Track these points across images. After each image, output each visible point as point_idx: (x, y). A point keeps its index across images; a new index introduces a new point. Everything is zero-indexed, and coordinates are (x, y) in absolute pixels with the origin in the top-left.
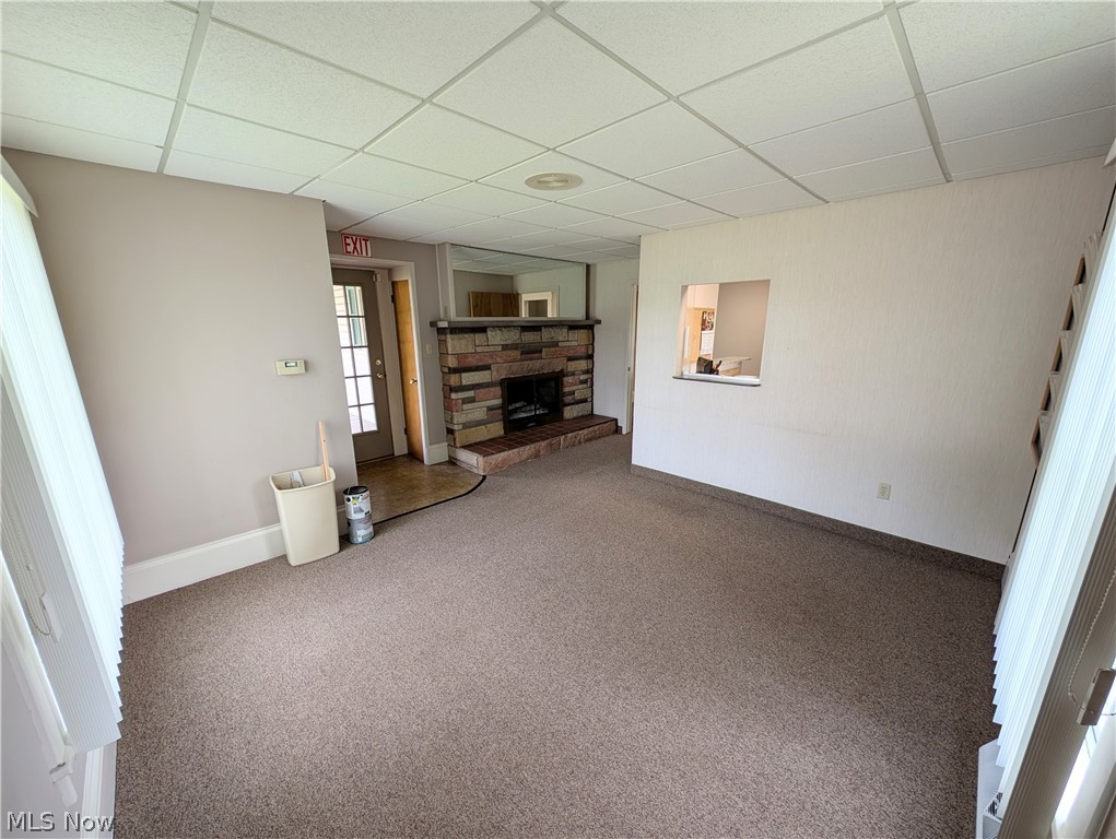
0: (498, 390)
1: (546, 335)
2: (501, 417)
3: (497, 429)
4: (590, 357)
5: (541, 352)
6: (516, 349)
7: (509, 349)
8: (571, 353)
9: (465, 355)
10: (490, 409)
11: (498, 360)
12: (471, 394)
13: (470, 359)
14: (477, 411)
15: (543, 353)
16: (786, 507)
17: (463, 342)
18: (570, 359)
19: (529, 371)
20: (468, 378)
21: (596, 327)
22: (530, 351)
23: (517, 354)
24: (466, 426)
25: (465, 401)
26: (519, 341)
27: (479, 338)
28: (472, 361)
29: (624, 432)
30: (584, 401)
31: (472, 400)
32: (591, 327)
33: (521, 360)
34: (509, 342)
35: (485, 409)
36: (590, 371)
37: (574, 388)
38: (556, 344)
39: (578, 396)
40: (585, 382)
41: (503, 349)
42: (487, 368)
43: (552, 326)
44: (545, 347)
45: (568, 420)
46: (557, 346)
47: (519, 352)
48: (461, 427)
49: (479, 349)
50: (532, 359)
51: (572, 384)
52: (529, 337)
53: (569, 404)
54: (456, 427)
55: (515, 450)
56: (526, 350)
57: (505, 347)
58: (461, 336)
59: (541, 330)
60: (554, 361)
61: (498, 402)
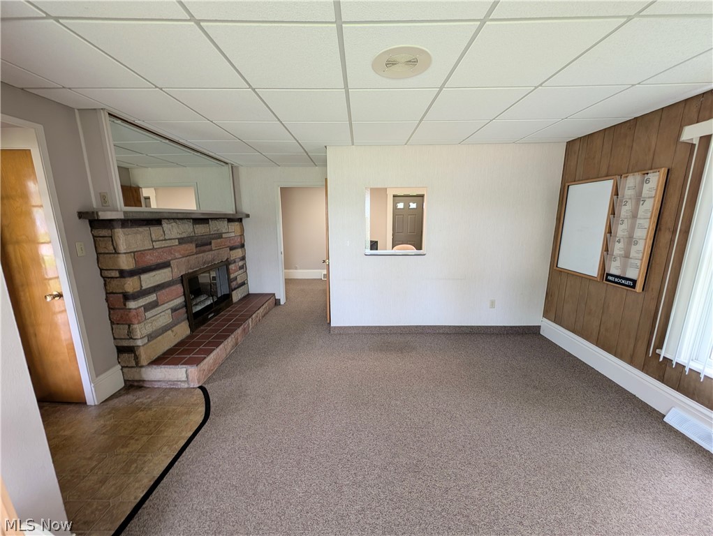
0: (179, 288)
1: (214, 227)
2: (186, 315)
3: (183, 330)
4: (243, 246)
5: (210, 244)
6: (191, 242)
7: (185, 243)
8: (232, 244)
9: (142, 253)
10: (174, 310)
11: (177, 255)
12: (152, 298)
13: (148, 257)
14: (162, 316)
15: (213, 244)
16: (445, 326)
17: (139, 237)
18: (232, 249)
19: (204, 263)
20: (149, 280)
21: (244, 221)
22: (203, 244)
23: (192, 247)
24: (151, 337)
25: (148, 308)
26: (192, 234)
27: (155, 231)
28: (151, 259)
29: (282, 303)
30: (243, 284)
31: (155, 305)
32: (240, 220)
33: (196, 253)
34: (184, 235)
35: (170, 311)
36: (243, 258)
37: (236, 274)
38: (220, 236)
39: (239, 281)
40: (241, 268)
41: (180, 243)
42: (166, 265)
43: (216, 219)
44: (214, 239)
45: (236, 303)
46: (222, 238)
47: (194, 245)
48: (146, 340)
49: (157, 245)
50: (204, 251)
51: (236, 271)
52: (201, 230)
53: (235, 289)
54: (139, 343)
55: (221, 346)
56: (199, 242)
57: (182, 241)
58: (135, 229)
59: (208, 223)
60: (221, 251)
61: (181, 300)
